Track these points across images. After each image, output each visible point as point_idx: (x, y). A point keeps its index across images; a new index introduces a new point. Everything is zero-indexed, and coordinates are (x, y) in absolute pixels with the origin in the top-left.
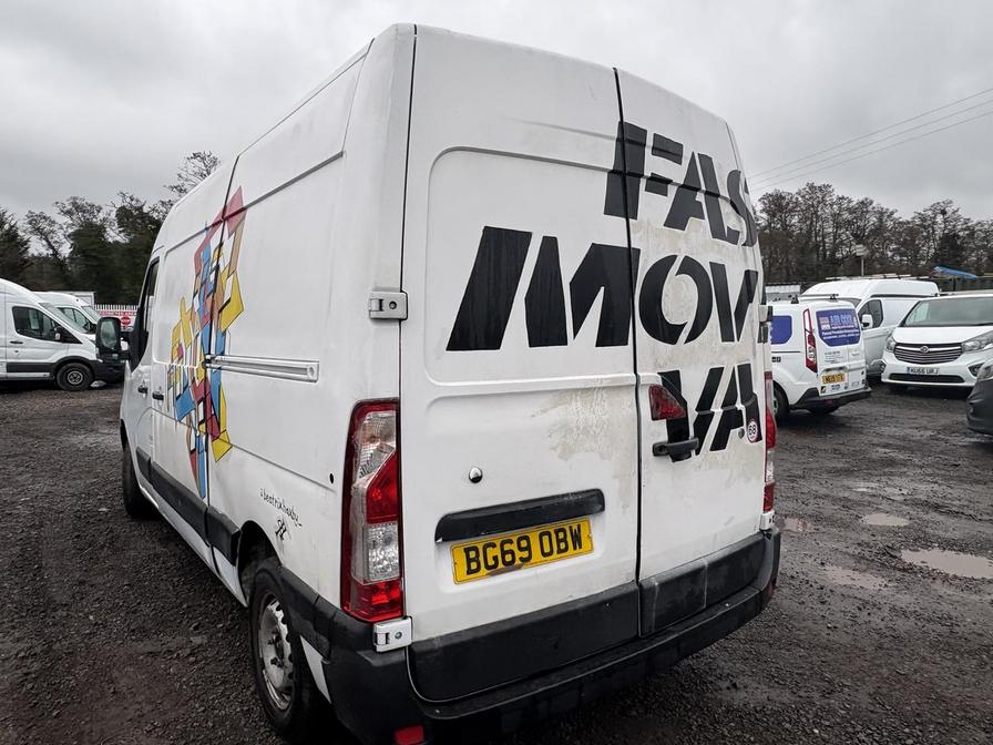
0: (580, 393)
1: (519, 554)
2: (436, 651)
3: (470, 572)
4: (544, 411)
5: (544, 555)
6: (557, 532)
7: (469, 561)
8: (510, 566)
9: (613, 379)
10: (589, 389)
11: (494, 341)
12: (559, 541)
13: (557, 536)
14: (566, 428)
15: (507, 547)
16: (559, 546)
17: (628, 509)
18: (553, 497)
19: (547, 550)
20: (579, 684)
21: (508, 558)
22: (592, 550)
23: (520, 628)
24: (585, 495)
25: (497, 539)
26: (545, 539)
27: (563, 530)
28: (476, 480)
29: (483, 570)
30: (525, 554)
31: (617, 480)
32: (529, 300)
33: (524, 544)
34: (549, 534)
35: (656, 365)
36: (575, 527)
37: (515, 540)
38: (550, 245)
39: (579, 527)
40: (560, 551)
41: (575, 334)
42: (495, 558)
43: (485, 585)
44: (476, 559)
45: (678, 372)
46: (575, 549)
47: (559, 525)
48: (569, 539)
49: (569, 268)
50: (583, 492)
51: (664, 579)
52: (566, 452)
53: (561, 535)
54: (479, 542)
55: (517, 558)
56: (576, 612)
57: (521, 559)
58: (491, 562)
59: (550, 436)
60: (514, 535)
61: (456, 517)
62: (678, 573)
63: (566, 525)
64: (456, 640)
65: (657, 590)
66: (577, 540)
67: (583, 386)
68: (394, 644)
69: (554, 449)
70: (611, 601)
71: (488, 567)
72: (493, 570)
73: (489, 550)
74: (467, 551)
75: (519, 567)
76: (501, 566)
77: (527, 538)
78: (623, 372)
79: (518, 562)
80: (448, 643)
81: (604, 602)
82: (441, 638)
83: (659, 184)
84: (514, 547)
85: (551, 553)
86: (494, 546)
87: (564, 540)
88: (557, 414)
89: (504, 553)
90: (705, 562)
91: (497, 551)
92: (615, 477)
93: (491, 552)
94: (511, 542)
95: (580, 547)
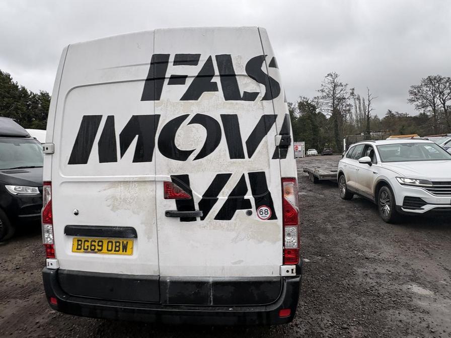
0: (122, 183)
1: (97, 247)
2: (65, 274)
3: (78, 249)
4: (105, 190)
5: (108, 250)
6: (116, 242)
7: (78, 245)
8: (93, 251)
9: (140, 178)
10: (127, 182)
11: (85, 161)
12: (116, 246)
13: (116, 244)
14: (114, 198)
15: (93, 243)
16: (115, 249)
17: (151, 240)
18: (109, 227)
19: (110, 249)
20: (116, 310)
21: (93, 248)
22: (132, 254)
23: (94, 277)
24: (124, 229)
25: (90, 239)
26: (110, 244)
27: (119, 242)
28: (76, 214)
29: (82, 250)
30: (100, 248)
31: (143, 225)
32: (100, 143)
33: (100, 244)
34: (112, 242)
35: (169, 172)
36: (125, 242)
37: (97, 241)
38: (111, 119)
39: (127, 242)
40: (115, 251)
41: (121, 157)
42: (88, 246)
43: (82, 256)
44: (81, 245)
45: (187, 176)
46: (123, 251)
47: (117, 239)
48: (121, 247)
49: (119, 128)
50: (124, 227)
51: (174, 280)
52: (114, 208)
53: (118, 244)
54: (83, 238)
55: (96, 249)
56: (121, 279)
57: (98, 249)
58: (86, 248)
59: (107, 200)
60: (97, 239)
61: (71, 227)
62: (185, 280)
63: (121, 240)
64: (71, 273)
65: (169, 284)
66: (125, 248)
67: (123, 180)
68: (50, 267)
69: (109, 206)
70: (141, 280)
71: (84, 249)
72: (86, 251)
73: (86, 242)
74: (78, 241)
75: (96, 253)
76: (89, 250)
77: (102, 242)
78: (149, 174)
79: (96, 250)
80: (69, 273)
81: (137, 280)
82: (68, 270)
83: (178, 80)
84: (96, 244)
85: (111, 250)
86: (88, 241)
87: (119, 247)
88: (110, 192)
89: (92, 245)
90: (211, 280)
91: (89, 244)
92: (142, 223)
93: (87, 244)
94: (95, 242)
95: (126, 251)
